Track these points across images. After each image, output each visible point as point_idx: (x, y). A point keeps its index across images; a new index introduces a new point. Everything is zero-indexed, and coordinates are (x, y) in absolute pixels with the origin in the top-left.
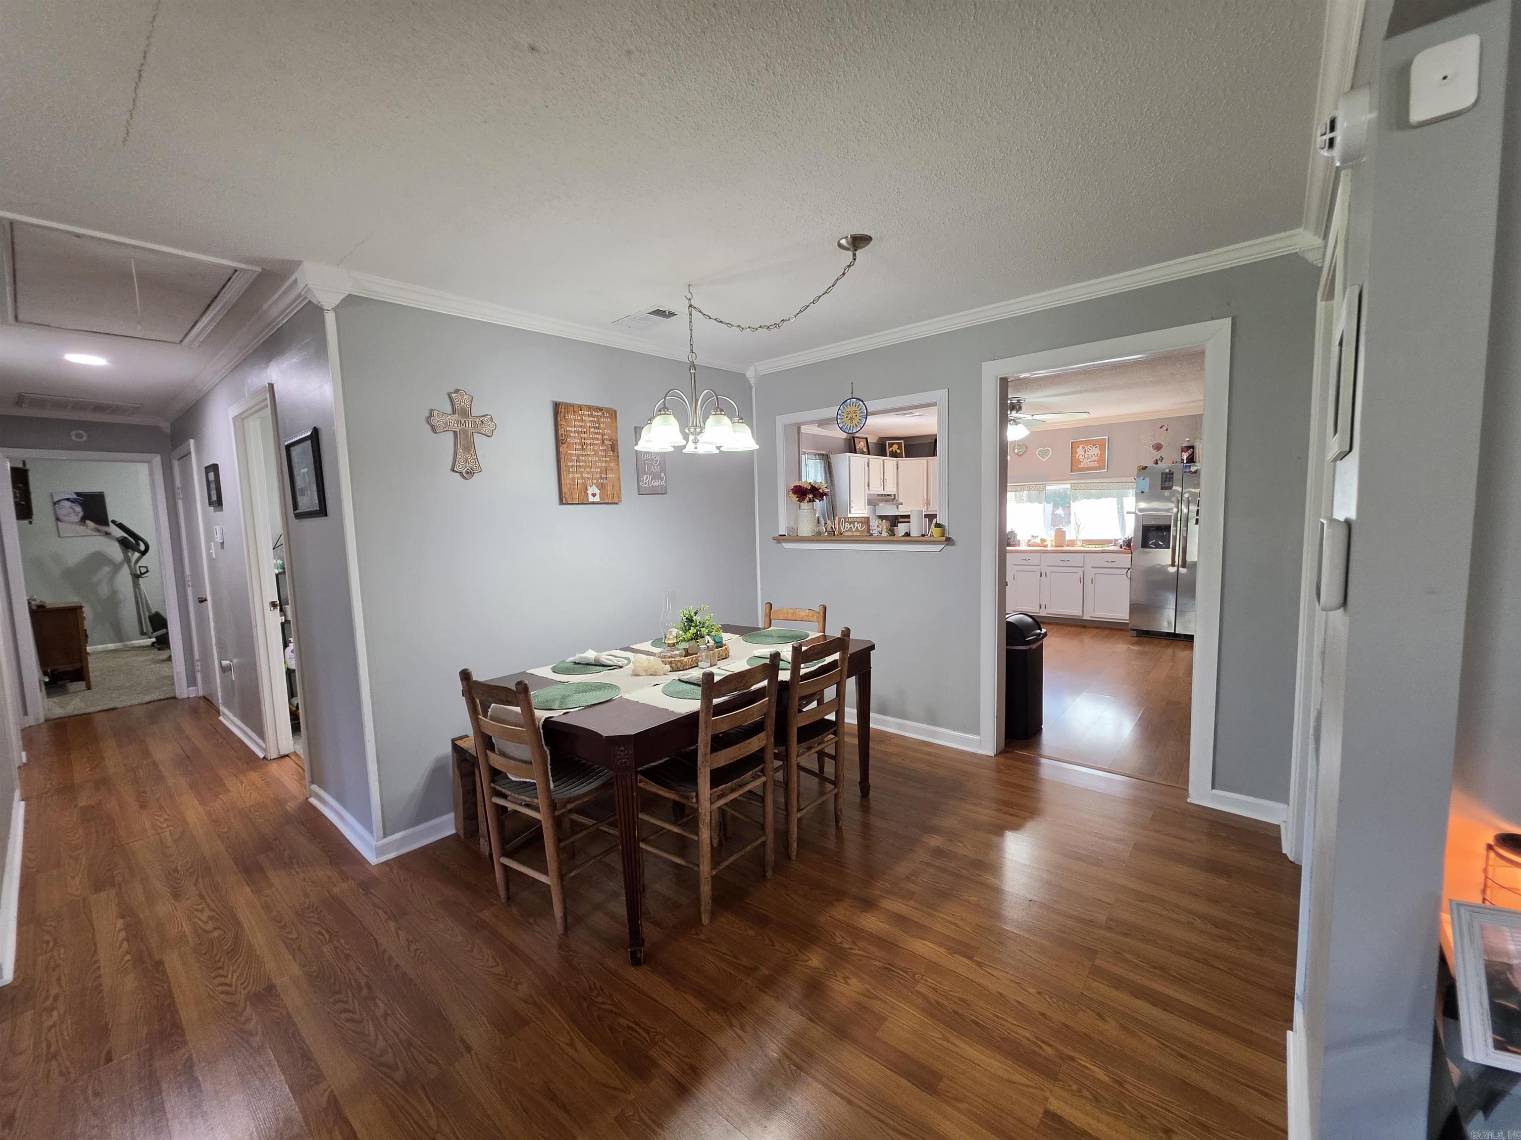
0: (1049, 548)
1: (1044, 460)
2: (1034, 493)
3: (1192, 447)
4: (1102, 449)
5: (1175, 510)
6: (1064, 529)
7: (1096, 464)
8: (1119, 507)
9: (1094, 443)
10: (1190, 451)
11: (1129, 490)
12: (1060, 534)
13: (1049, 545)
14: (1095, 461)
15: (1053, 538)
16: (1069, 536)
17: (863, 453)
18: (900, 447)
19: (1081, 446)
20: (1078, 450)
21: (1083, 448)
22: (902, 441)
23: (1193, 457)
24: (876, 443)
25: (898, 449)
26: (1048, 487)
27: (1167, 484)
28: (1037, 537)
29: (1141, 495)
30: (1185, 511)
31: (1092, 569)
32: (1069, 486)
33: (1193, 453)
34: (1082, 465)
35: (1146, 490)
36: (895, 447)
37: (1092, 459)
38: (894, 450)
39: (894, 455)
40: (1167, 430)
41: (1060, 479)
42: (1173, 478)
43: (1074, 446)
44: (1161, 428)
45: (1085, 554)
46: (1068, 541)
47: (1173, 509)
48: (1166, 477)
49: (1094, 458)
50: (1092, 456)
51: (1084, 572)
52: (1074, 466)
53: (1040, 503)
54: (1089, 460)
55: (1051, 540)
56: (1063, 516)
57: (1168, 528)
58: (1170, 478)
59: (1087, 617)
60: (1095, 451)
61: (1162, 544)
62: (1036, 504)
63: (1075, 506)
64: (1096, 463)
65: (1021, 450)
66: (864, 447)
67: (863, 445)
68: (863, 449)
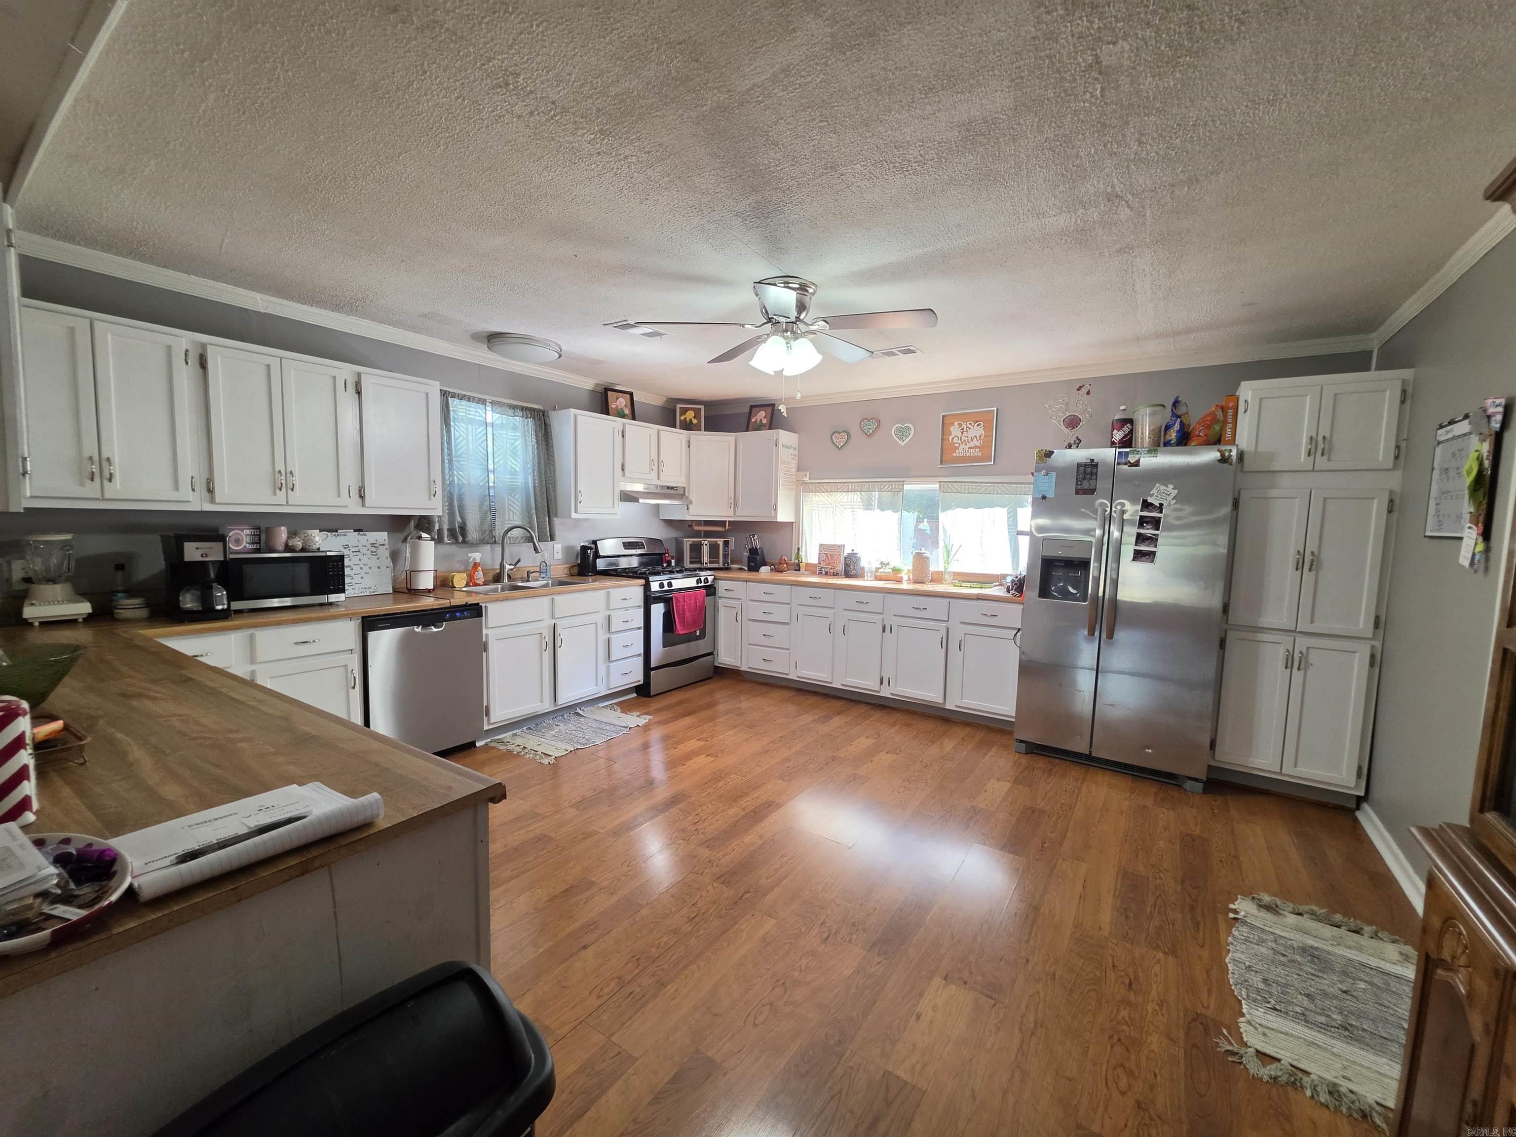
0: (905, 586)
1: (903, 444)
2: (887, 496)
3: (1130, 421)
4: (987, 428)
5: (1098, 532)
6: (928, 554)
7: (977, 453)
8: (1011, 523)
9: (976, 419)
10: (1127, 429)
11: (1026, 497)
12: (921, 561)
13: (905, 578)
14: (976, 447)
15: (911, 568)
16: (936, 565)
17: (623, 416)
18: (697, 416)
19: (956, 423)
20: (952, 429)
21: (960, 425)
22: (702, 407)
23: (1131, 438)
24: (663, 408)
25: (695, 417)
26: (906, 487)
27: (1086, 485)
28: (888, 564)
29: (1042, 503)
30: (1116, 534)
31: (961, 626)
32: (937, 486)
33: (1131, 432)
34: (959, 453)
35: (1051, 495)
36: (690, 415)
37: (972, 444)
38: (688, 420)
39: (687, 426)
40: (1088, 393)
41: (925, 475)
42: (1096, 474)
43: (946, 423)
44: (1078, 390)
45: (950, 600)
46: (933, 573)
47: (1094, 530)
48: (1085, 472)
49: (976, 443)
50: (972, 440)
51: (948, 628)
52: (946, 455)
53: (895, 510)
54: (969, 445)
55: (909, 570)
56: (928, 532)
57: (1084, 564)
58: (1092, 474)
59: (950, 706)
60: (977, 431)
61: (1075, 592)
62: (889, 513)
63: (945, 518)
64: (977, 450)
65: (870, 427)
66: (626, 406)
67: (624, 404)
68: (622, 409)
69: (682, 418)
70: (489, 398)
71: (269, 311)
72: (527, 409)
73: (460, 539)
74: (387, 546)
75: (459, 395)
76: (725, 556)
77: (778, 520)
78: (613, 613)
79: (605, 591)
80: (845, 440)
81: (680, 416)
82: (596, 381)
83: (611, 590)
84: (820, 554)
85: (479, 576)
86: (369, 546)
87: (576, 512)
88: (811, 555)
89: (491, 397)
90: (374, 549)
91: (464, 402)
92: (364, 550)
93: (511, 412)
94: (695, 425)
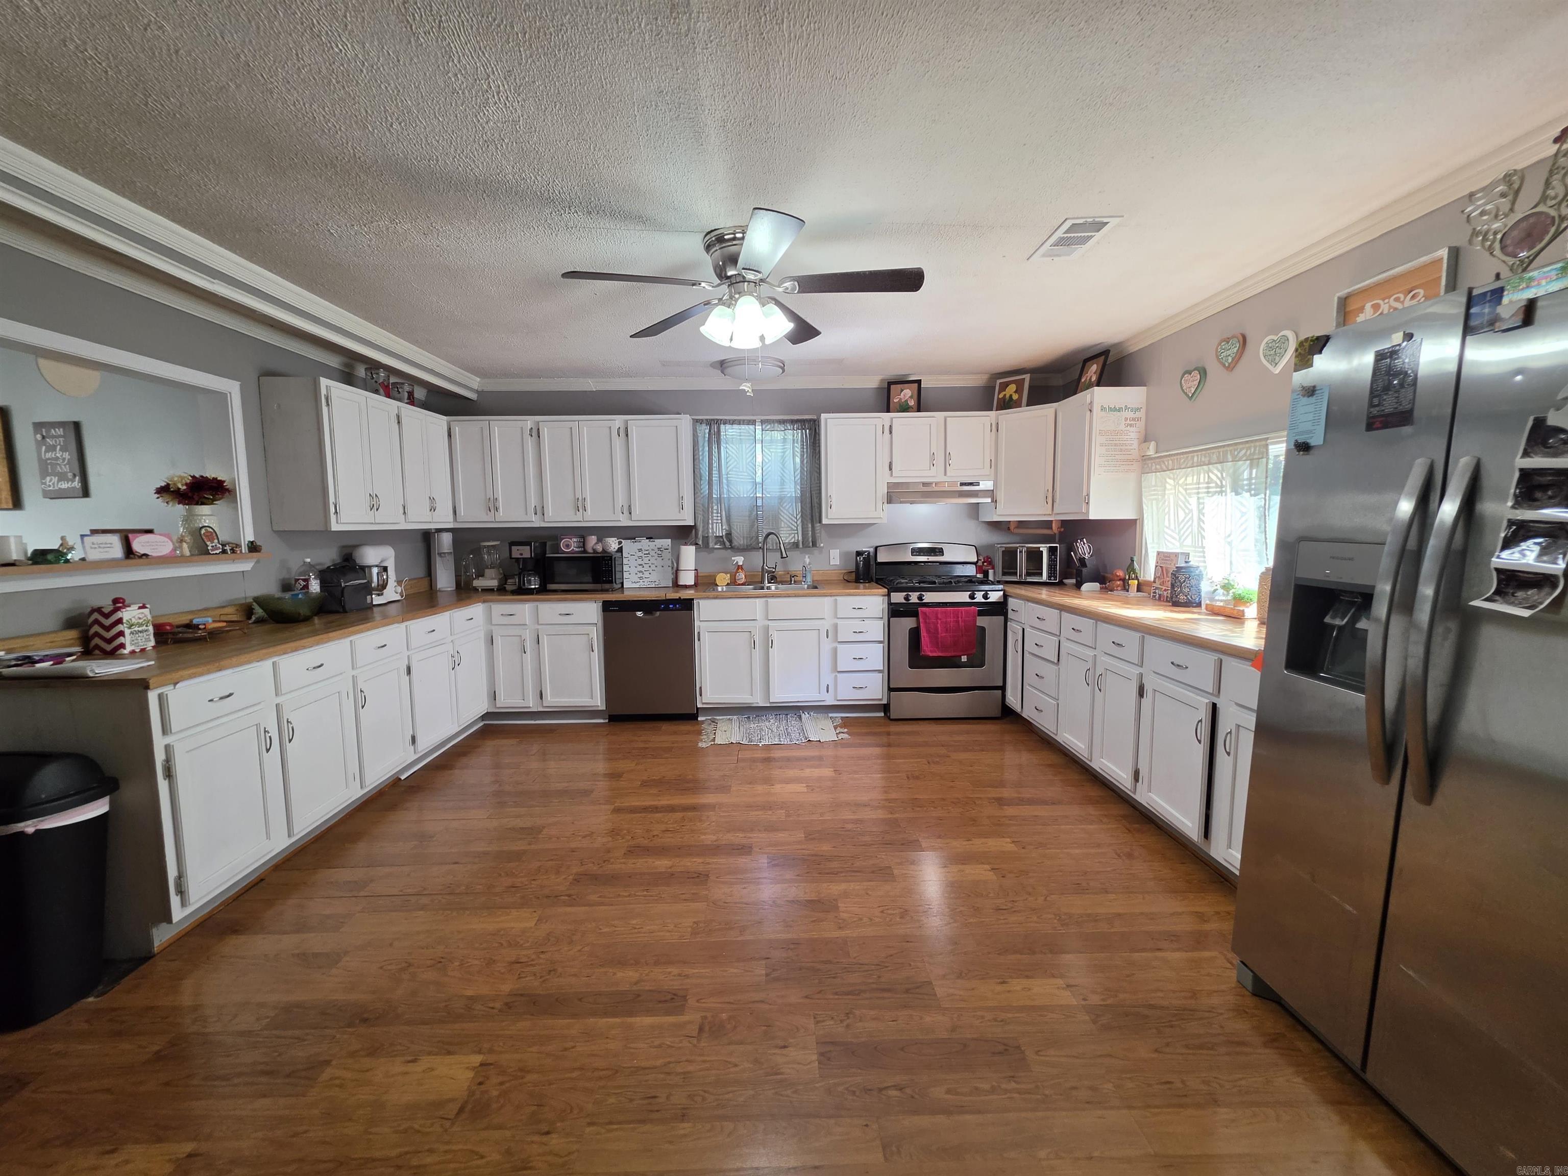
1: (1277, 370)
17: (905, 409)
18: (1019, 391)
19: (1368, 307)
21: (1377, 307)
22: (1026, 377)
25: (1016, 392)
26: (1272, 449)
28: (1232, 587)
36: (1011, 390)
38: (1008, 396)
39: (1006, 404)
43: (1348, 311)
65: (1229, 352)
66: (911, 397)
67: (910, 395)
68: (906, 401)
69: (1001, 396)
70: (758, 418)
71: (598, 389)
72: (797, 421)
73: (728, 544)
74: (670, 550)
75: (730, 420)
76: (1051, 567)
77: (1091, 518)
78: (839, 622)
79: (833, 598)
80: (1196, 383)
81: (999, 393)
82: (880, 377)
83: (838, 598)
84: (1156, 566)
85: (741, 576)
86: (657, 550)
87: (827, 517)
88: (1149, 571)
89: (759, 417)
90: (660, 553)
91: (735, 426)
92: (652, 553)
93: (782, 427)
94: (1016, 402)
